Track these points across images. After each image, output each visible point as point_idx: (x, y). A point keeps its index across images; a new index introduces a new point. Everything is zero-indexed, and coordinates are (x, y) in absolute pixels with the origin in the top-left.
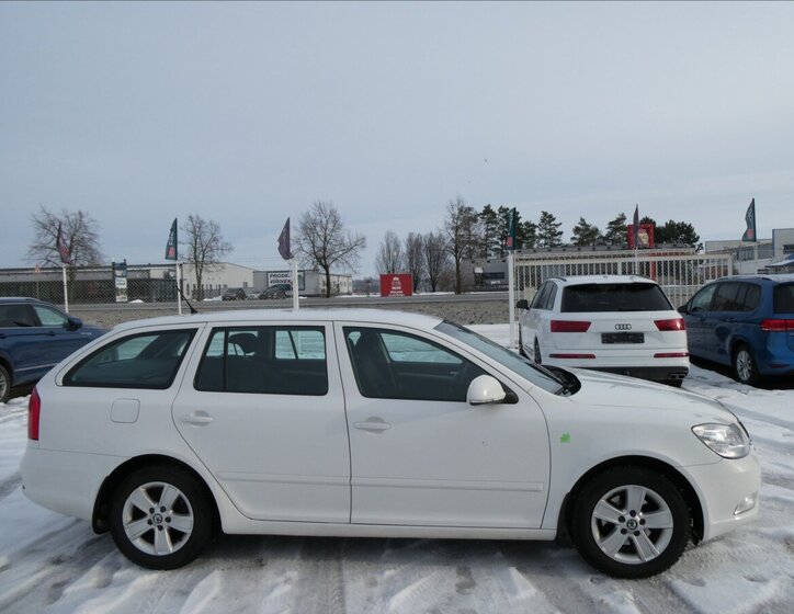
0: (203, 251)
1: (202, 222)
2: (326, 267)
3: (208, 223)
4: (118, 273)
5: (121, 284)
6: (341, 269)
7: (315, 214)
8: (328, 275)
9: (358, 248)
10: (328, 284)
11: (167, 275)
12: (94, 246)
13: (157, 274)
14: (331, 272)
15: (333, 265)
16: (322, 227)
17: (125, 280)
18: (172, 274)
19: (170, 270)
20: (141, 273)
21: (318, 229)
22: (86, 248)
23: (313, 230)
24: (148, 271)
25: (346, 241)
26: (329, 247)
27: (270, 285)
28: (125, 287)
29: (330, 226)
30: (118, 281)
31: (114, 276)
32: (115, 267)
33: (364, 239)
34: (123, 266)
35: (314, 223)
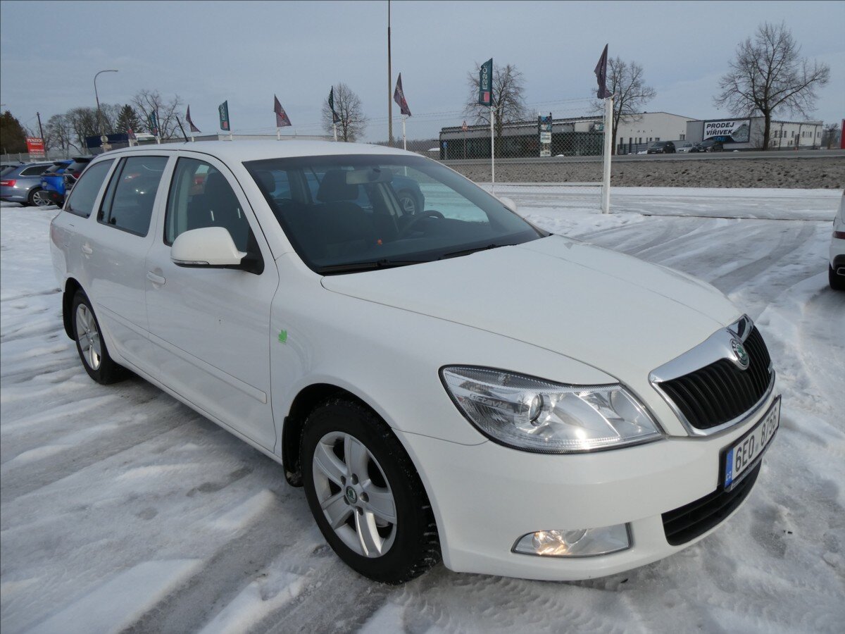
0: (622, 99)
1: (622, 66)
2: (767, 112)
3: (628, 66)
4: (544, 127)
5: (546, 138)
6: (788, 113)
7: (758, 43)
8: (768, 121)
9: (816, 85)
10: (767, 134)
11: (592, 128)
12: (519, 100)
13: (582, 127)
14: (774, 117)
15: (777, 108)
16: (767, 60)
17: (550, 134)
18: (597, 127)
19: (595, 123)
20: (566, 127)
21: (761, 61)
22: (513, 103)
23: (755, 63)
24: (573, 124)
25: (800, 74)
26: (774, 85)
27: (706, 137)
28: (549, 141)
29: (778, 56)
30: (543, 135)
31: (540, 130)
32: (540, 121)
33: (826, 70)
34: (549, 120)
35: (758, 54)
